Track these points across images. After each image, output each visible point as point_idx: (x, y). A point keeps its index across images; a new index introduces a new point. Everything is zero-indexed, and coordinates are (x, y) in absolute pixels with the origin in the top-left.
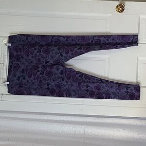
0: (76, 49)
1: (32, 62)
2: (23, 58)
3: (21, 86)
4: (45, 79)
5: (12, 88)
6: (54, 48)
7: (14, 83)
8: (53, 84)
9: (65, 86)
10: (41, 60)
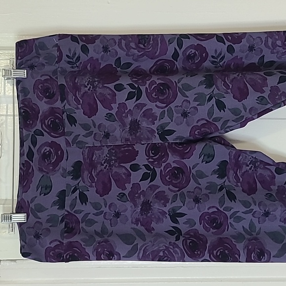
0: (273, 81)
1: (107, 135)
2: (73, 121)
3: (70, 226)
4: (162, 197)
5: (37, 236)
6: (187, 80)
7: (43, 216)
8: (192, 213)
9: (239, 219)
10: (144, 124)
